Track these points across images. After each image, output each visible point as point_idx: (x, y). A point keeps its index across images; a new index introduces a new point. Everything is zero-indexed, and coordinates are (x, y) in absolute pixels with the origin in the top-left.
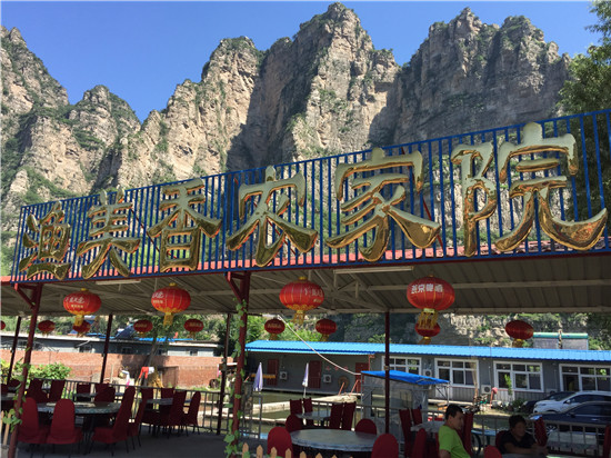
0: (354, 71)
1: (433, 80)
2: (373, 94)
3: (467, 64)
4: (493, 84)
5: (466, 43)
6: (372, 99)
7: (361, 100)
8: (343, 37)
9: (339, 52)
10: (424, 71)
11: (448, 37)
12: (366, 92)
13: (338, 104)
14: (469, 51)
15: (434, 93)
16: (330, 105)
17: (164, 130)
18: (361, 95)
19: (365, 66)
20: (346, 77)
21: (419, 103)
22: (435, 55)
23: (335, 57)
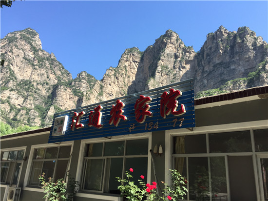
0: (176, 57)
1: (208, 57)
2: (185, 65)
3: (222, 50)
4: (233, 57)
5: (222, 41)
6: (184, 68)
7: (179, 69)
8: (171, 43)
9: (170, 49)
10: (205, 54)
11: (214, 39)
12: (181, 65)
13: (170, 71)
14: (223, 44)
15: (209, 63)
16: (166, 72)
17: (102, 87)
18: (179, 66)
19: (181, 54)
20: (173, 59)
21: (204, 67)
22: (209, 47)
23: (168, 52)
